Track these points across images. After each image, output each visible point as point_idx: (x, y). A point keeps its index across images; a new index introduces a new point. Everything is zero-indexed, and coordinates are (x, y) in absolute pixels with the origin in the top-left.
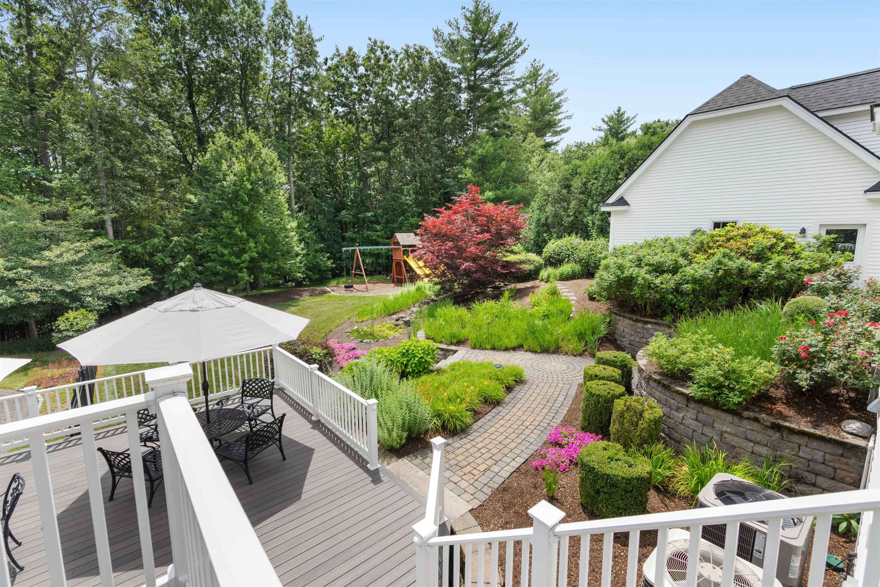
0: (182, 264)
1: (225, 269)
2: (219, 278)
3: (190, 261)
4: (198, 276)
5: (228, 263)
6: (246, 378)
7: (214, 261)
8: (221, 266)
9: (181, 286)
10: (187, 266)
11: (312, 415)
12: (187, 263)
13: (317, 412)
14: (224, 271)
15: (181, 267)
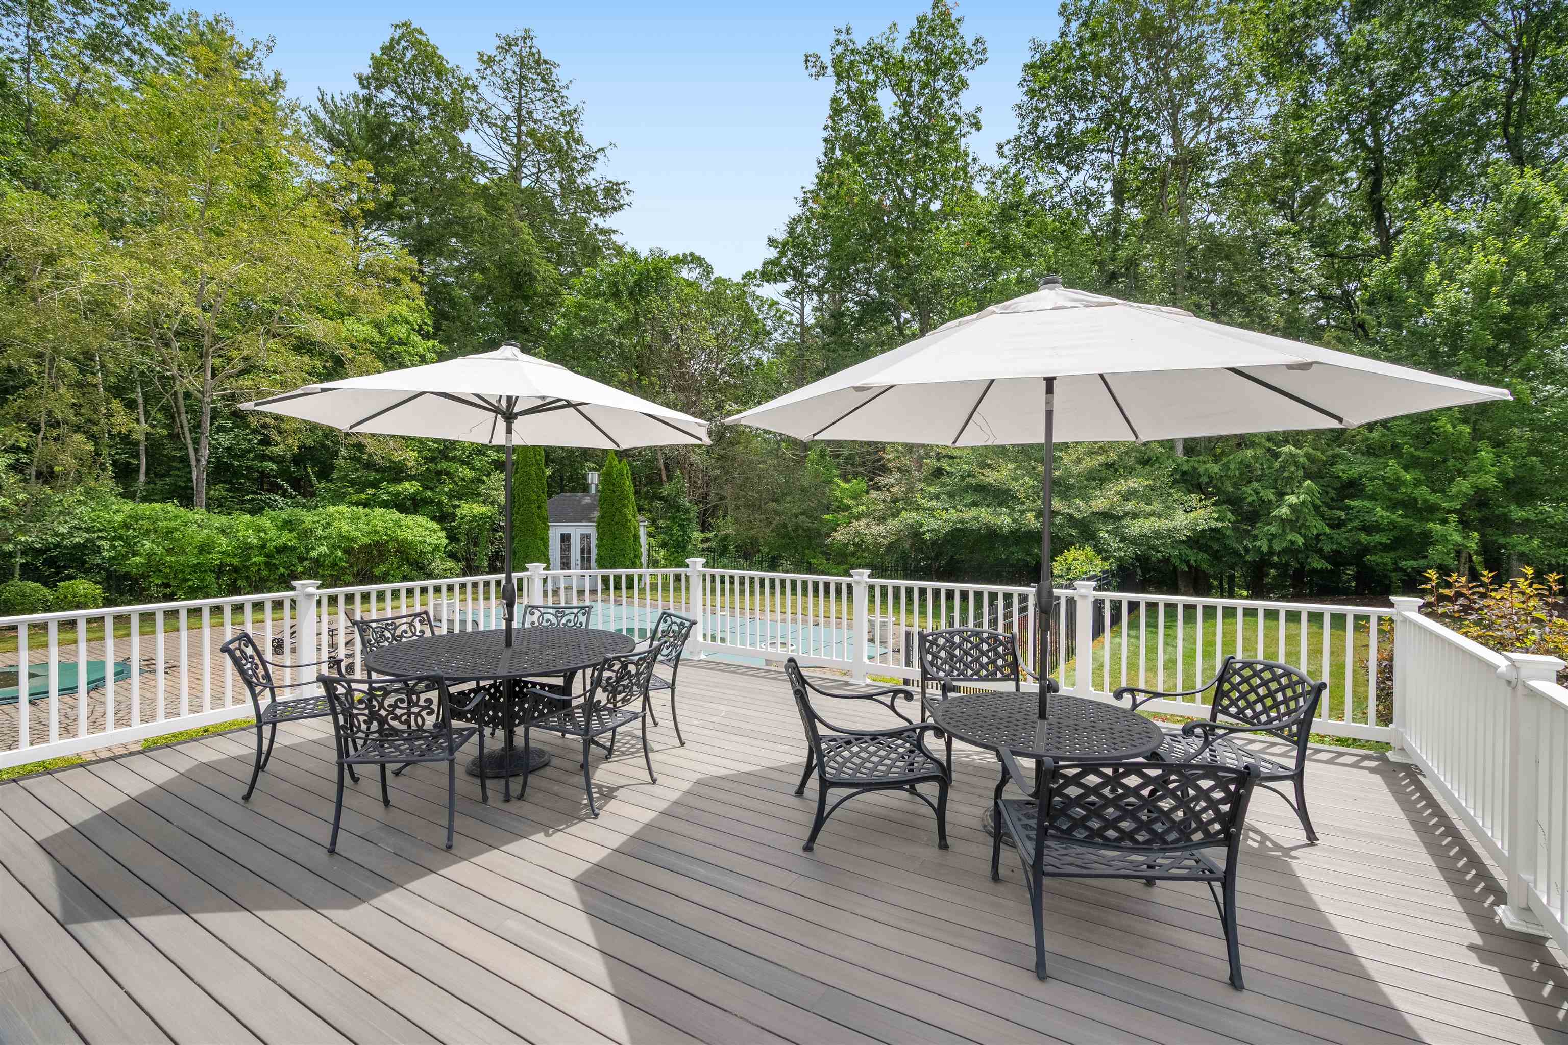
0: (1293, 499)
1: (1397, 516)
2: (1377, 538)
3: (1310, 492)
4: (1327, 530)
5: (1409, 505)
6: (1239, 656)
7: (1372, 497)
8: (1387, 509)
9: (1285, 545)
10: (1303, 503)
11: (1501, 897)
12: (1302, 497)
13: (1529, 892)
14: (1393, 523)
15: (1290, 506)
